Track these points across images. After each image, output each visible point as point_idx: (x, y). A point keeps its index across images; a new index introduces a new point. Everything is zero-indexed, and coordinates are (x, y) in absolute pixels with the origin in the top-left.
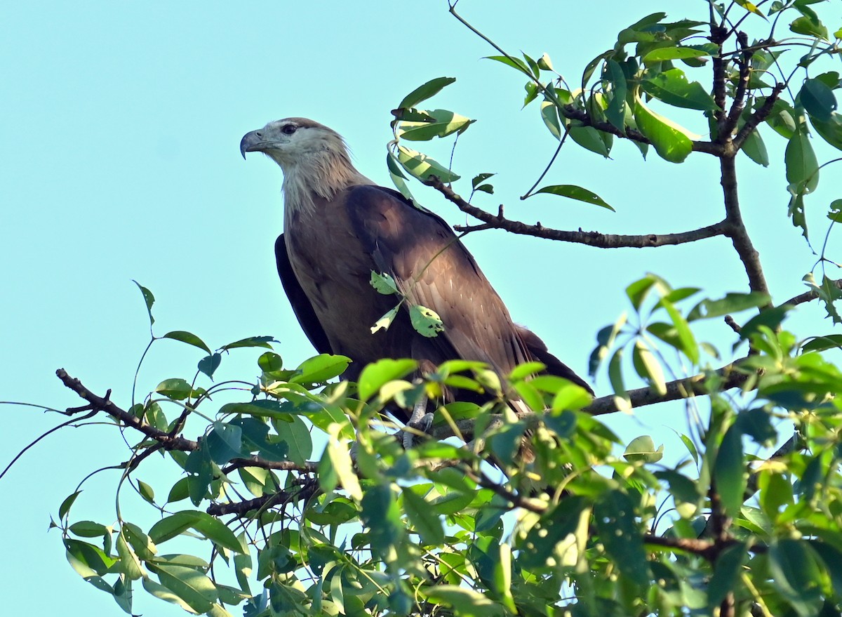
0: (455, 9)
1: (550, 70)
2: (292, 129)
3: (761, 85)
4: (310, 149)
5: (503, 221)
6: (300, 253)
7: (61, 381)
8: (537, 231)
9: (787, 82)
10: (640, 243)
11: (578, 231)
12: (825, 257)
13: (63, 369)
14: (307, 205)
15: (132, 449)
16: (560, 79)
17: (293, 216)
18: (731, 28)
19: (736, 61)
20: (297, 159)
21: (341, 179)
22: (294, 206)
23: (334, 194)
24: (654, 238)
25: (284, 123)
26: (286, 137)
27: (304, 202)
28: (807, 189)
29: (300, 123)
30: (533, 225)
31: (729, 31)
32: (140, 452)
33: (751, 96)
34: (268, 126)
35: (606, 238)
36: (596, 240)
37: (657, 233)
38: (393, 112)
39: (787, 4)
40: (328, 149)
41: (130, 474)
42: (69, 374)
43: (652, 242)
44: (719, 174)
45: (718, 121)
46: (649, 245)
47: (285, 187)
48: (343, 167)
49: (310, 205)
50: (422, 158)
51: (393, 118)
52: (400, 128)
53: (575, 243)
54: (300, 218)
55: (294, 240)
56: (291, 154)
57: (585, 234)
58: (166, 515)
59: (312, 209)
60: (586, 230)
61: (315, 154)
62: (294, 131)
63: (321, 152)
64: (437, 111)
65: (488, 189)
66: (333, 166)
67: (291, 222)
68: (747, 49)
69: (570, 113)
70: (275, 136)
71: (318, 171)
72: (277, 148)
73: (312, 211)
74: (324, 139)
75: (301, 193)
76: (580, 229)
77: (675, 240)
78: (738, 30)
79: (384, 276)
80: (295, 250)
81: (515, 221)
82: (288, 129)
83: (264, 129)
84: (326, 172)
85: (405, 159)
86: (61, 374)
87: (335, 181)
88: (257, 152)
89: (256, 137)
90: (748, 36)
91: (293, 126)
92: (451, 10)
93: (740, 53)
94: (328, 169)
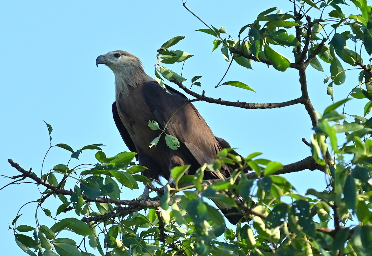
0: (185, 4)
1: (225, 33)
2: (119, 55)
3: (317, 39)
4: (126, 65)
5: (204, 97)
6: (123, 111)
7: (10, 164)
8: (219, 102)
9: (328, 37)
10: (264, 107)
11: (237, 102)
12: (344, 112)
13: (11, 159)
14: (125, 90)
15: (42, 194)
16: (230, 37)
17: (119, 95)
18: (303, 14)
19: (306, 28)
20: (121, 69)
21: (140, 79)
22: (120, 91)
23: (137, 86)
24: (270, 105)
25: (116, 53)
26: (116, 59)
27: (124, 89)
28: (341, 83)
29: (122, 53)
30: (217, 99)
31: (302, 15)
32: (45, 195)
33: (312, 43)
34: (108, 53)
35: (249, 105)
36: (244, 105)
37: (272, 102)
38: (158, 51)
39: (327, 4)
40: (134, 65)
41: (41, 204)
42: (14, 161)
43: (270, 106)
44: (299, 77)
45: (298, 54)
46: (268, 108)
47: (116, 82)
48: (141, 73)
49: (127, 91)
50: (170, 71)
51: (158, 53)
52: (161, 58)
53: (236, 107)
54: (123, 96)
55: (120, 106)
56: (117, 66)
57: (240, 103)
58: (57, 222)
59: (128, 92)
60: (241, 101)
61: (128, 68)
62: (119, 56)
63: (131, 67)
64: (177, 51)
65: (198, 84)
66: (137, 73)
67: (119, 98)
68: (310, 23)
69: (234, 51)
70: (111, 58)
71: (130, 75)
72: (112, 63)
73: (127, 94)
74: (132, 61)
75: (123, 86)
76: (238, 101)
77: (280, 105)
78: (306, 15)
79: (154, 122)
80: (121, 110)
81: (210, 97)
82: (117, 55)
83: (107, 54)
84: (134, 76)
85: (162, 71)
86: (10, 161)
87: (138, 80)
88: (103, 64)
89: (103, 58)
90: (311, 18)
91: (119, 54)
92: (184, 5)
93: (308, 25)
94: (134, 75)
